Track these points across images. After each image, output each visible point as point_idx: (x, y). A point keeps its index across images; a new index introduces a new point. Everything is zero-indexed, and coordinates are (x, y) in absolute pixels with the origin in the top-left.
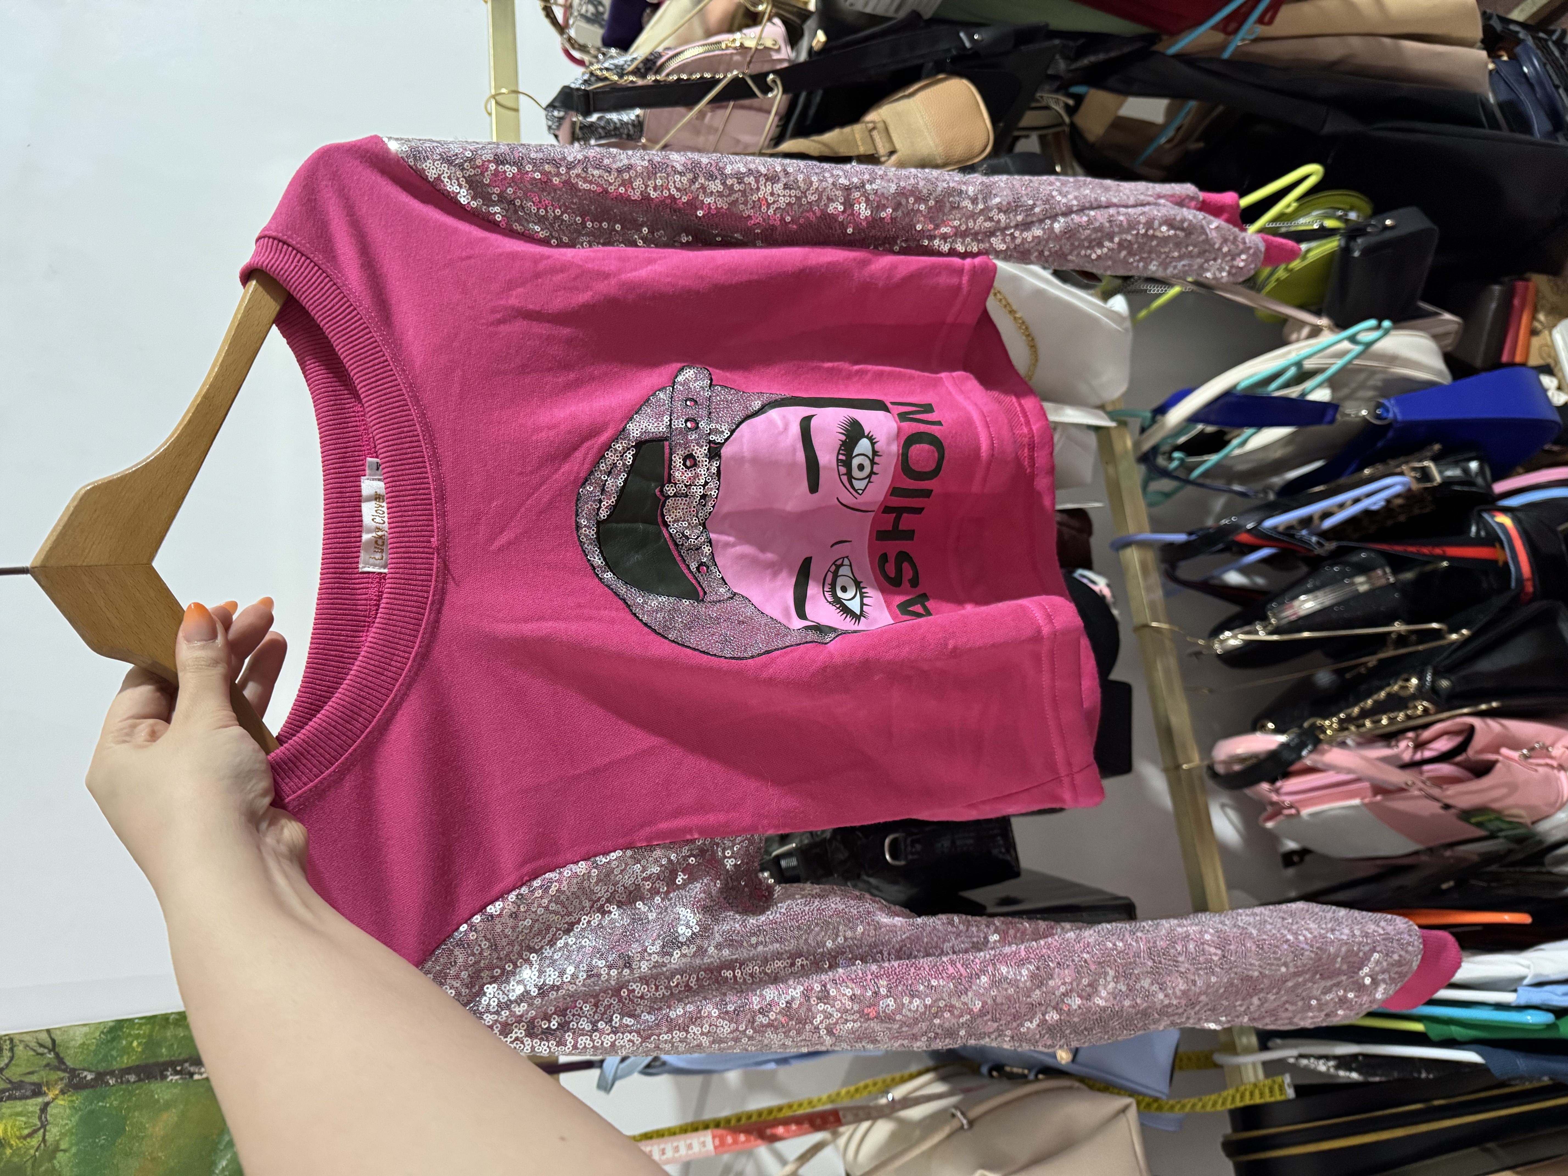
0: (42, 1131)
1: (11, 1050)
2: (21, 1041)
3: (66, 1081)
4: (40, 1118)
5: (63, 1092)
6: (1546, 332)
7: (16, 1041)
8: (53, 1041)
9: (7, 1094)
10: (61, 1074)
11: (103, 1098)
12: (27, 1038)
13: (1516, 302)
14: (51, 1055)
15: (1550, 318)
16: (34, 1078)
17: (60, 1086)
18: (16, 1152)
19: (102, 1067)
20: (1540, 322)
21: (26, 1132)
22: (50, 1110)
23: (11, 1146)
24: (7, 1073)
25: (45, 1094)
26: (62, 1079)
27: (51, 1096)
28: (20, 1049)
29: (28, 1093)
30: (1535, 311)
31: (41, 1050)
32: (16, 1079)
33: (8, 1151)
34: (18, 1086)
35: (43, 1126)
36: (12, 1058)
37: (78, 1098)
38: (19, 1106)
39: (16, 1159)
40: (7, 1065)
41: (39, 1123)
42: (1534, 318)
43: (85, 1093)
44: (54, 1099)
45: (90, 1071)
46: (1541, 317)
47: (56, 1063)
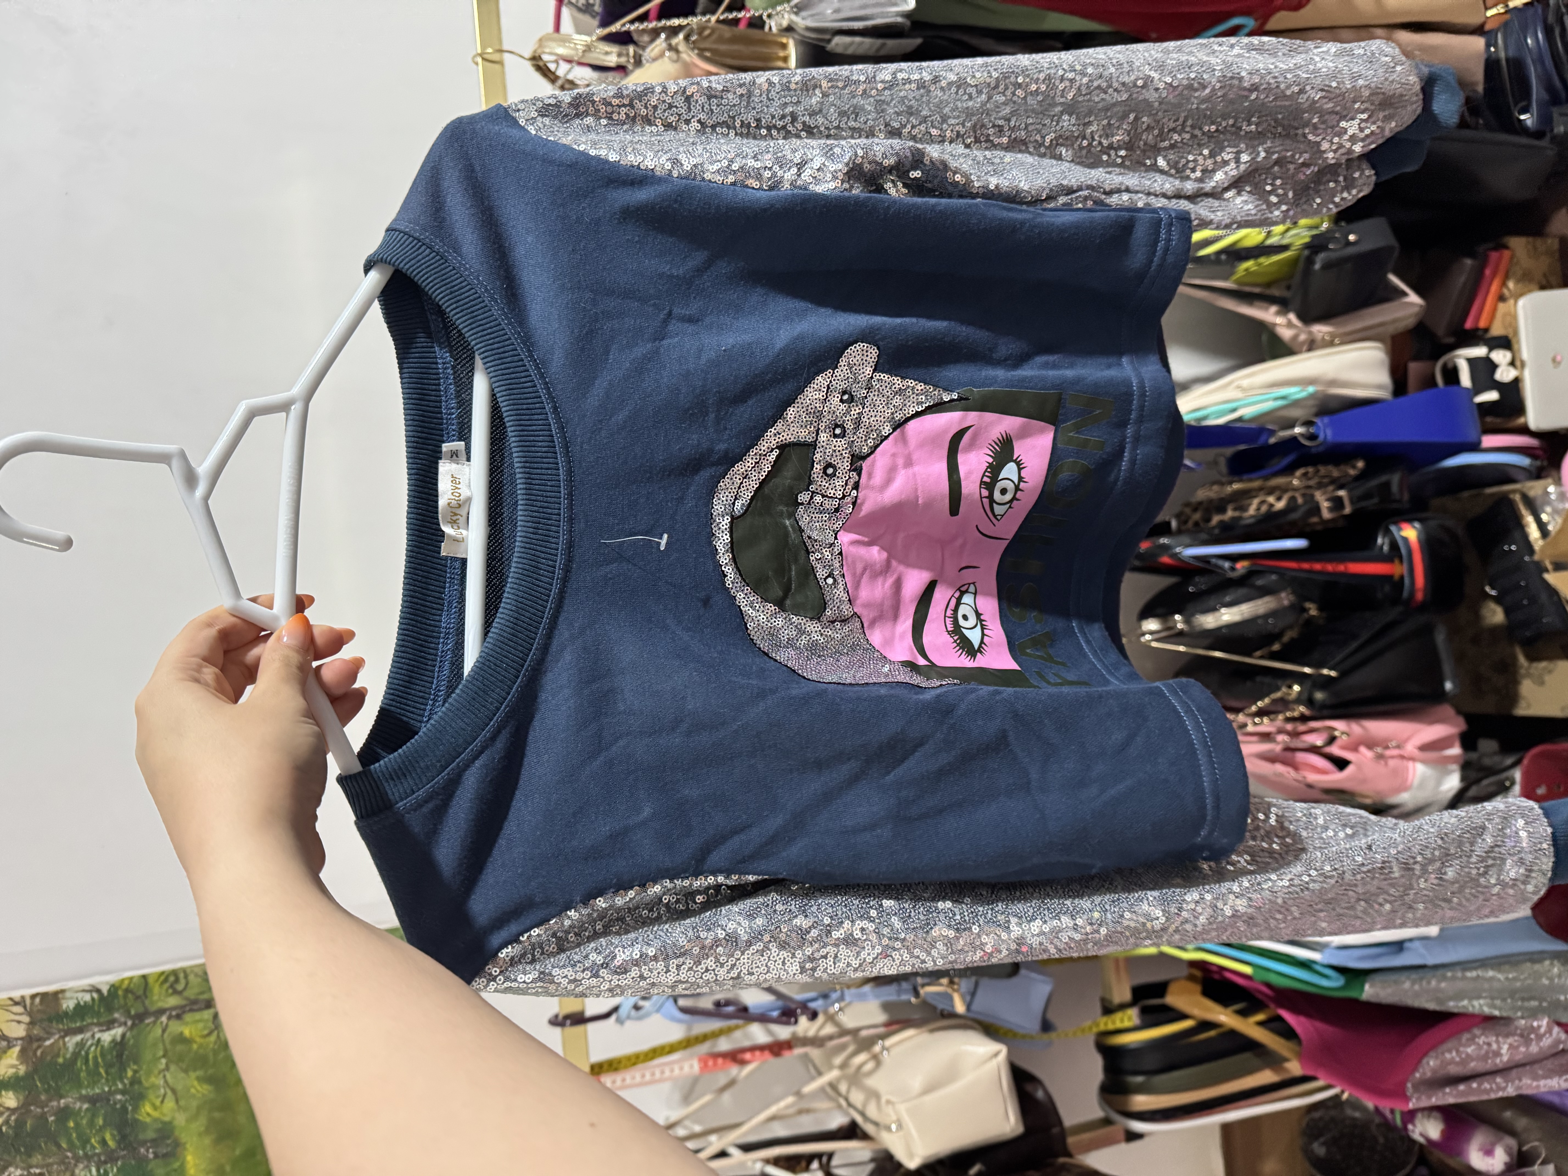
0: (216, 1032)
1: (186, 977)
2: (192, 971)
4: (213, 1023)
6: (1512, 302)
7: (188, 971)
9: (188, 1008)
12: (196, 970)
13: (1488, 272)
15: (1520, 285)
18: (201, 1046)
20: (1509, 289)
21: (206, 1032)
23: (195, 1042)
24: (186, 994)
28: (191, 977)
30: (1506, 277)
32: (192, 997)
33: (195, 1046)
34: (194, 1002)
36: (187, 984)
38: (197, 1016)
39: (201, 1051)
40: (185, 988)
41: (213, 1027)
42: (1504, 284)
46: (1511, 284)
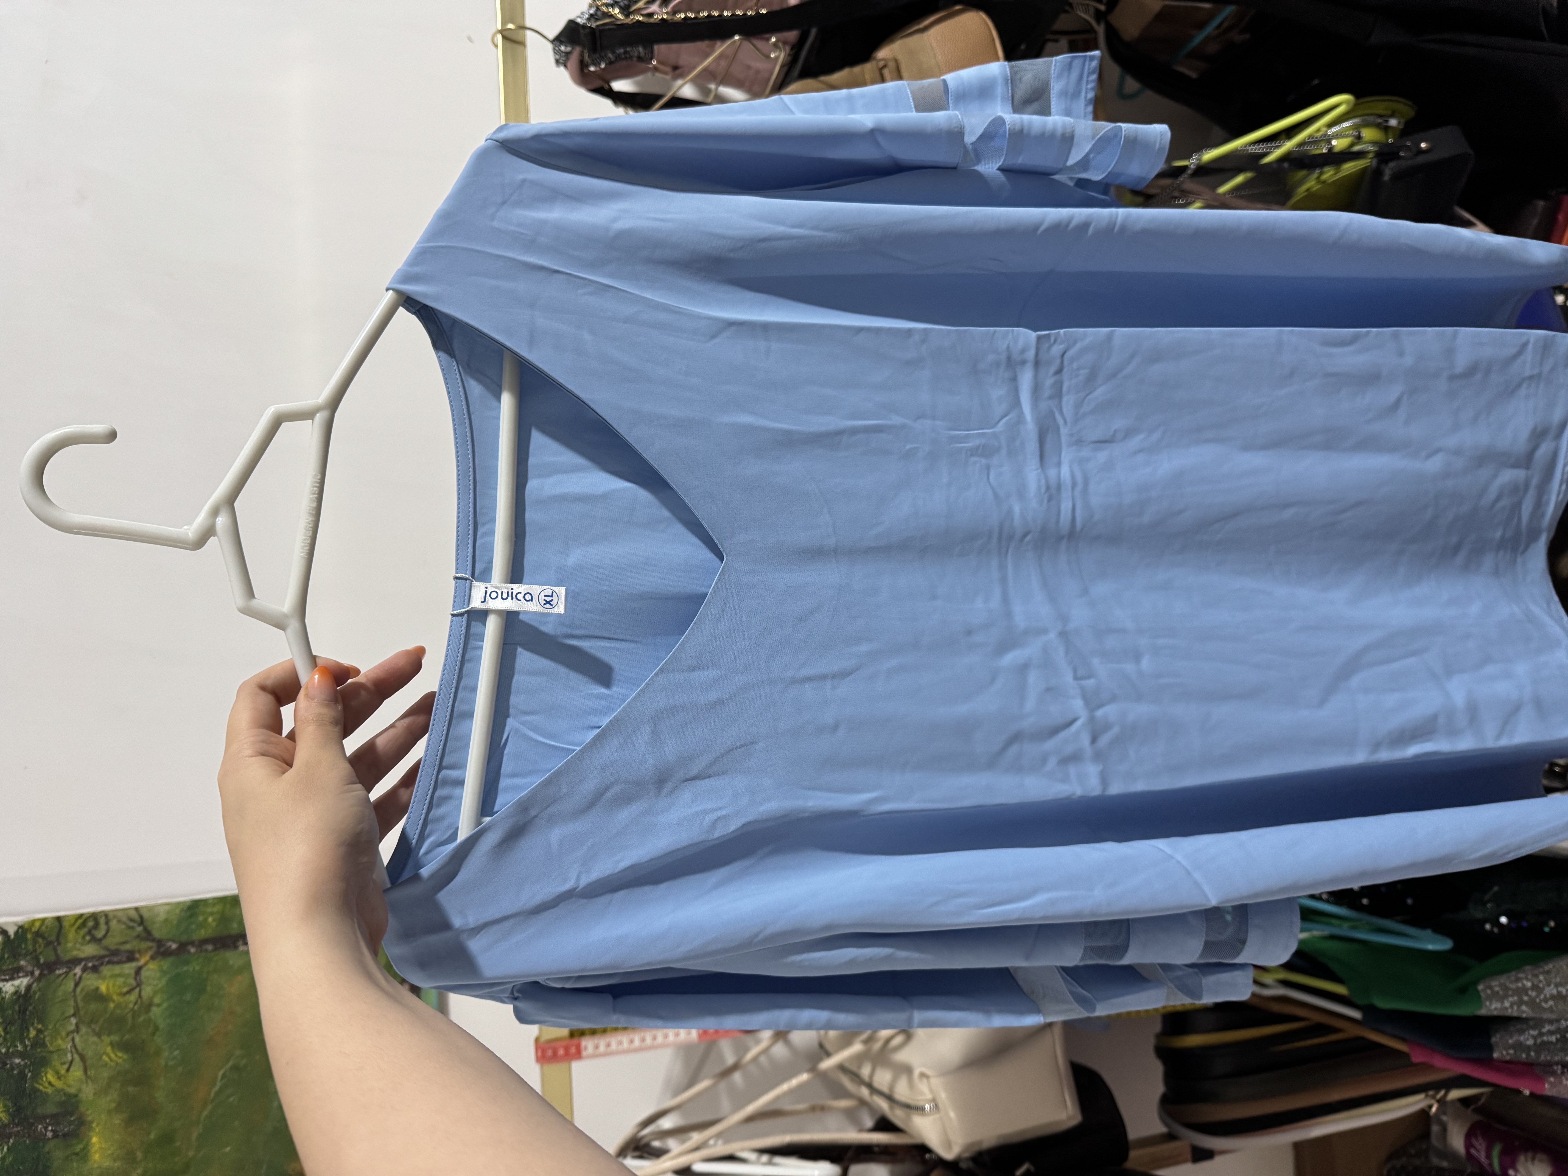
0: (137, 990)
1: (107, 923)
2: (115, 917)
3: (154, 950)
4: (135, 979)
5: (153, 958)
7: (111, 916)
8: (141, 917)
9: (107, 959)
10: (150, 944)
11: (187, 963)
12: (119, 914)
14: (140, 929)
16: (128, 947)
17: (150, 953)
18: (118, 1006)
19: (184, 938)
21: (125, 990)
22: (144, 973)
23: (114, 1001)
24: (105, 942)
25: (137, 960)
26: (150, 948)
27: (142, 961)
28: (114, 923)
29: (124, 959)
31: (132, 924)
32: (113, 947)
33: (112, 1005)
34: (115, 953)
35: (139, 985)
37: (166, 964)
38: (117, 969)
39: (118, 1011)
40: (105, 936)
41: (134, 983)
43: (171, 959)
44: (146, 964)
45: (174, 941)
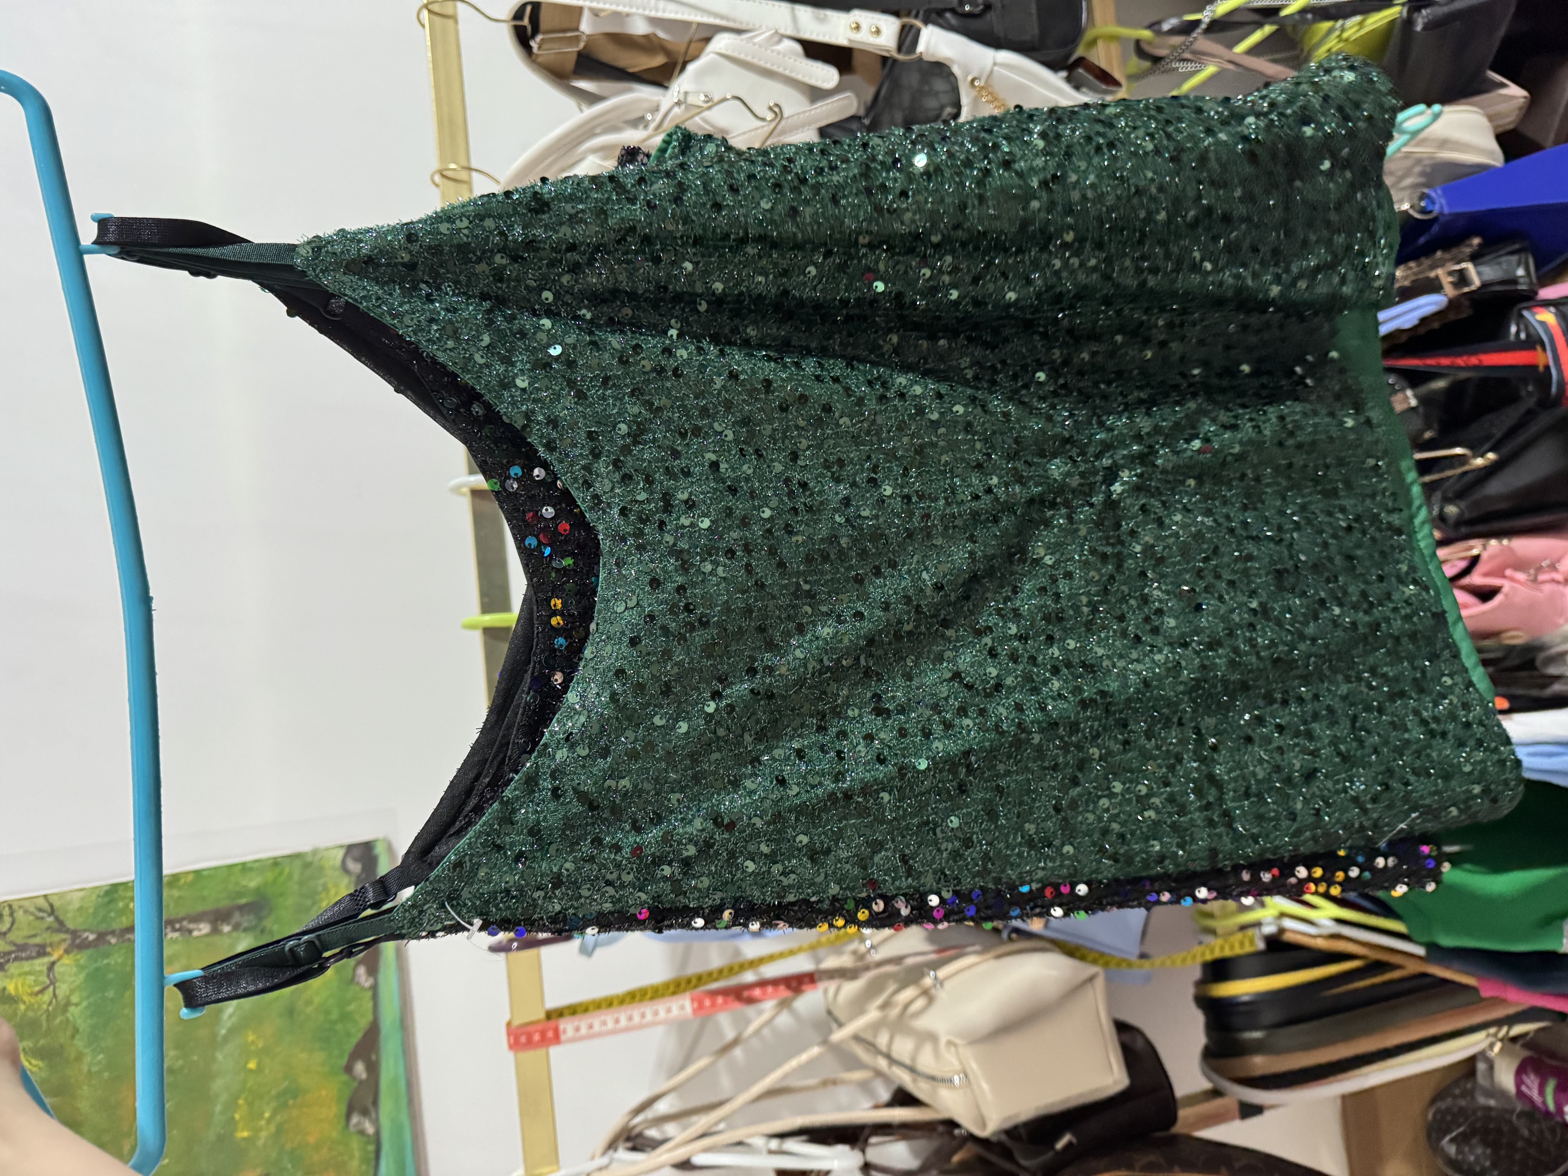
1: (11, 915)
2: (20, 907)
3: (68, 942)
4: (48, 976)
5: (67, 952)
7: (15, 907)
8: (52, 906)
9: (14, 956)
10: (63, 936)
11: (107, 955)
12: (26, 904)
14: (51, 919)
16: (38, 940)
17: (64, 946)
18: (30, 1007)
19: (103, 928)
21: (37, 989)
22: (57, 968)
23: (24, 1003)
24: (11, 937)
25: (49, 954)
26: (65, 940)
27: (55, 957)
28: (19, 915)
29: (34, 954)
31: (41, 914)
32: (20, 941)
33: (22, 1007)
34: (22, 948)
35: (52, 983)
36: (13, 923)
37: (83, 957)
38: (26, 966)
39: (30, 1014)
40: (10, 930)
41: (48, 982)
43: (89, 952)
44: (59, 959)
45: (92, 932)
47: (56, 925)
